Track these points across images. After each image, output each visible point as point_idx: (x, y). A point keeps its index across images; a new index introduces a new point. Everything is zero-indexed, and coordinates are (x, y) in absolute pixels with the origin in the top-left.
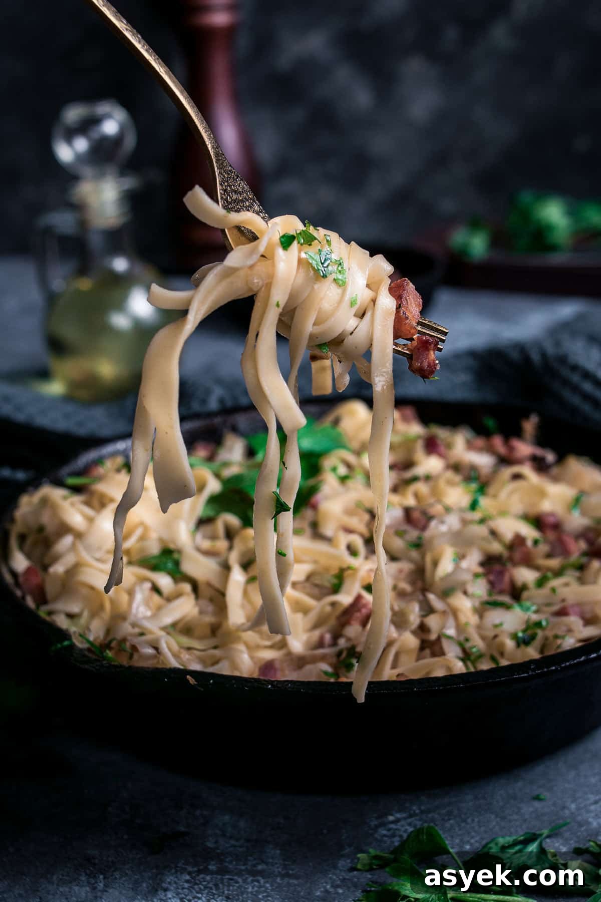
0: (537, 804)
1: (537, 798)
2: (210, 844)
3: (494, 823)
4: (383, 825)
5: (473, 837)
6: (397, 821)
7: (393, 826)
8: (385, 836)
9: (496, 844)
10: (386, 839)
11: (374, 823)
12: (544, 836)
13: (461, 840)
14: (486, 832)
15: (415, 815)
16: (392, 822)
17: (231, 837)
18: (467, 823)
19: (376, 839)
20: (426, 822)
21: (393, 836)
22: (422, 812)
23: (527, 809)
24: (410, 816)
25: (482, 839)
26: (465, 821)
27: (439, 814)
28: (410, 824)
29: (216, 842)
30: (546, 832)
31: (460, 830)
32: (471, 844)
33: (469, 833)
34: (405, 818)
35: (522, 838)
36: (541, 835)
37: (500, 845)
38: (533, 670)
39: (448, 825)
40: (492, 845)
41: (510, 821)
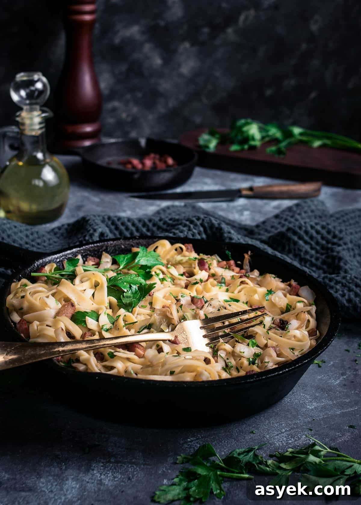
0: (252, 435)
1: (252, 432)
2: (110, 450)
3: (234, 443)
4: (186, 442)
5: (225, 449)
6: (191, 441)
7: (190, 443)
8: (187, 447)
9: (236, 452)
10: (187, 449)
11: (182, 442)
12: (256, 449)
13: (220, 450)
14: (230, 447)
15: (199, 439)
16: (190, 442)
17: (119, 447)
18: (222, 443)
19: (183, 449)
20: (204, 442)
21: (191, 447)
22: (202, 437)
23: (248, 437)
24: (197, 439)
25: (229, 450)
26: (221, 442)
27: (210, 439)
28: (197, 443)
29: (113, 449)
30: (256, 447)
31: (219, 446)
32: (225, 452)
33: (223, 447)
34: (195, 440)
35: (247, 450)
36: (255, 448)
37: (238, 453)
38: (256, 378)
39: (214, 443)
40: (235, 453)
41: (241, 442)
